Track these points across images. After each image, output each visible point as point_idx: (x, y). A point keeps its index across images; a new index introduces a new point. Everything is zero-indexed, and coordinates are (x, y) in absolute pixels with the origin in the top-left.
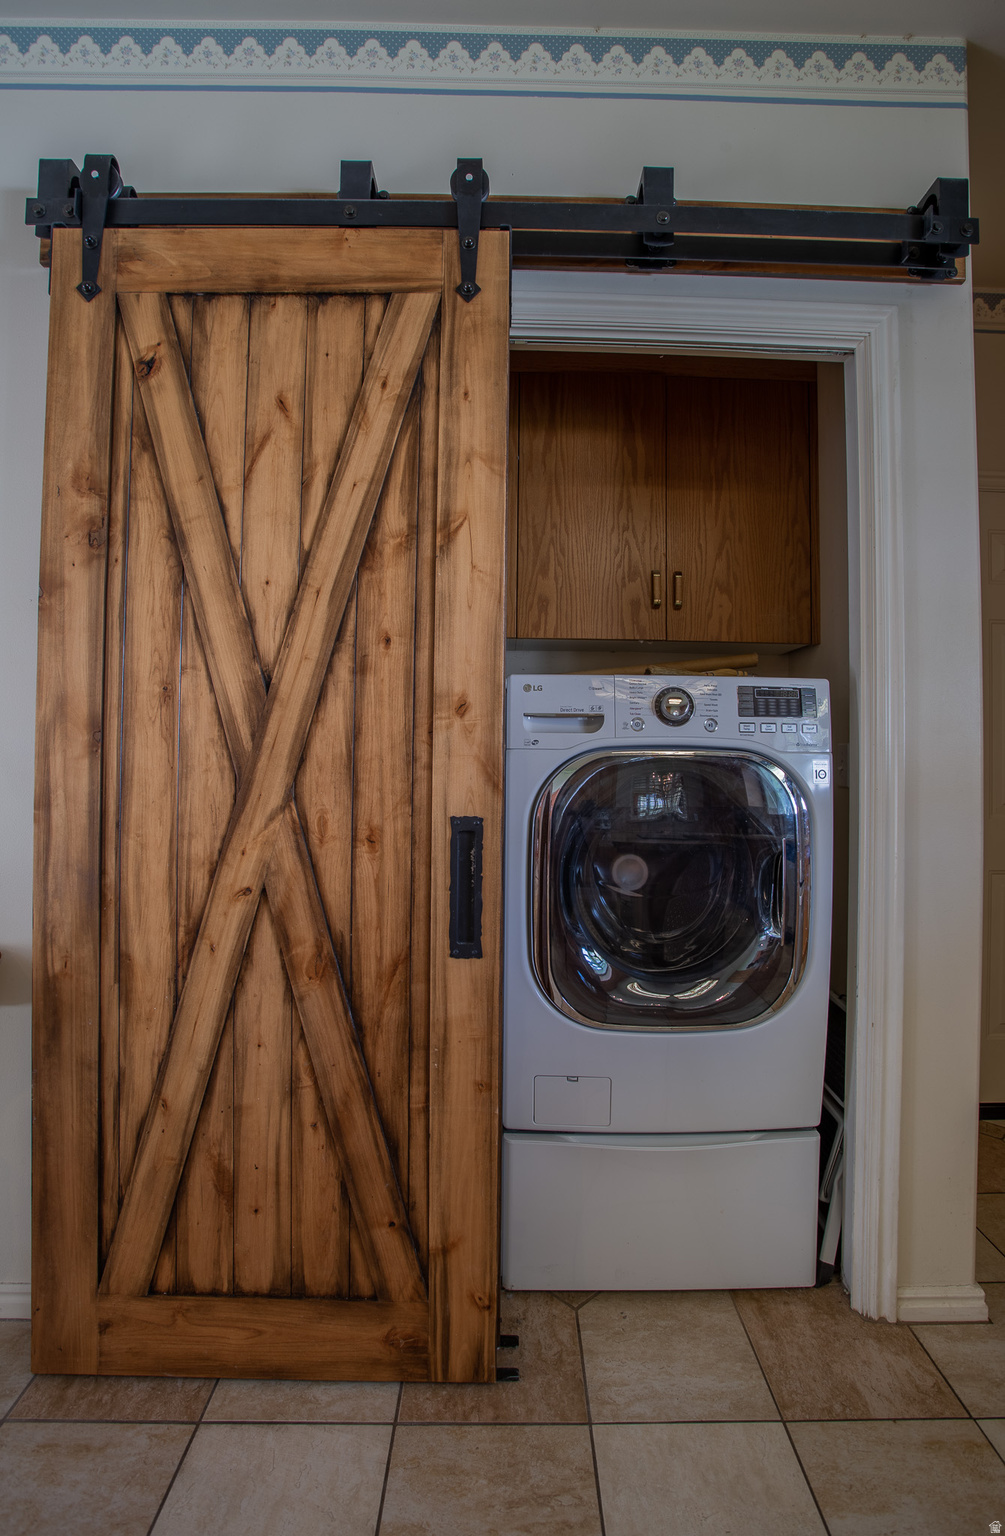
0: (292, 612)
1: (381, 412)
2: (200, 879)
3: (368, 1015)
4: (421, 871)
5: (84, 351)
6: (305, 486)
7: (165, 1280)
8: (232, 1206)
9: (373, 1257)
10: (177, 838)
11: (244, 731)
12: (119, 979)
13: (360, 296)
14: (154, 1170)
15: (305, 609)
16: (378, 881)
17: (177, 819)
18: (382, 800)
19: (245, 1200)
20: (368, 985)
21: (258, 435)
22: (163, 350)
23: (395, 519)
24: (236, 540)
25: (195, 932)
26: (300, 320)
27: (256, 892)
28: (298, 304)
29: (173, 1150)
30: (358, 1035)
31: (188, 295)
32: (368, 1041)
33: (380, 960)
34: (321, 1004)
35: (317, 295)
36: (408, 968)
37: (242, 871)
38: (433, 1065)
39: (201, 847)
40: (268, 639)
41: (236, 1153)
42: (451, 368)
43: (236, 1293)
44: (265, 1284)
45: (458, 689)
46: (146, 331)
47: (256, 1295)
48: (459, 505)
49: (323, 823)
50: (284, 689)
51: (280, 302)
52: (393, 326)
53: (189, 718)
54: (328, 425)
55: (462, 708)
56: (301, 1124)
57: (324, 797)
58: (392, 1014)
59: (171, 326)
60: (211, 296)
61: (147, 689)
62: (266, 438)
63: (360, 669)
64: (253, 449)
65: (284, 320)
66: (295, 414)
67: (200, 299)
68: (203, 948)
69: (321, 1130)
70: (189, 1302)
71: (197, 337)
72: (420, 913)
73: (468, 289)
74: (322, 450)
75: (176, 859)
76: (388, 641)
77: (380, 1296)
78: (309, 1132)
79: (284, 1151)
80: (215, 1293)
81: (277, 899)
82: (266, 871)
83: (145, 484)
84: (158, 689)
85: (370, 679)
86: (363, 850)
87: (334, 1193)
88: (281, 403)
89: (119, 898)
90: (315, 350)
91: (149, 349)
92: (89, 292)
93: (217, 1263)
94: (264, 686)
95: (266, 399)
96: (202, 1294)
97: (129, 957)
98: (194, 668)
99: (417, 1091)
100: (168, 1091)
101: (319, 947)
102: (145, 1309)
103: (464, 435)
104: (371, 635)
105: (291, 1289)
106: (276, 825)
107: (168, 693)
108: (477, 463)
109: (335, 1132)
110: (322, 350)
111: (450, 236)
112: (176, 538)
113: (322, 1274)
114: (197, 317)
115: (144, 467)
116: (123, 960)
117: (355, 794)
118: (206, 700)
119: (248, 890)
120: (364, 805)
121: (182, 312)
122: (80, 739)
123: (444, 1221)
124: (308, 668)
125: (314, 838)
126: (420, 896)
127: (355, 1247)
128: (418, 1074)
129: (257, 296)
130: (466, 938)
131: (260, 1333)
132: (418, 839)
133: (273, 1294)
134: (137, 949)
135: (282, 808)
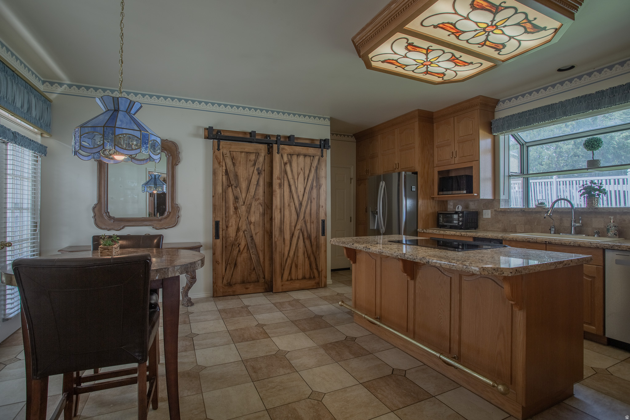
0: (303, 195)
1: (313, 170)
2: (293, 228)
3: (312, 244)
4: (318, 226)
5: (278, 161)
6: (304, 180)
7: (289, 279)
8: (297, 269)
9: (313, 273)
10: (290, 223)
11: (298, 210)
12: (283, 241)
13: (311, 156)
14: (288, 265)
15: (305, 195)
16: (314, 227)
17: (290, 221)
18: (314, 218)
19: (299, 268)
20: (313, 240)
21: (299, 173)
22: (288, 161)
23: (315, 184)
24: (297, 186)
25: (293, 235)
26: (303, 158)
27: (300, 229)
28: (303, 156)
29: (290, 262)
30: (312, 246)
31: (290, 154)
32: (313, 247)
33: (314, 237)
34: (307, 242)
35: (305, 156)
36: (317, 238)
37: (298, 227)
38: (320, 249)
39: (293, 224)
40: (301, 199)
41: (298, 262)
42: (321, 166)
43: (298, 279)
44: (301, 278)
45: (322, 205)
46: (285, 159)
47: (300, 279)
48: (322, 183)
49: (307, 221)
50: (303, 204)
51: (301, 156)
52: (314, 160)
53: (292, 208)
54: (307, 172)
55: (322, 207)
56: (305, 258)
57: (307, 218)
58: (315, 243)
59: (288, 158)
60: (293, 155)
61: (286, 204)
62: (300, 173)
63: (311, 202)
64: (298, 175)
65: (301, 158)
66: (303, 171)
67: (291, 155)
68: (294, 237)
69: (307, 258)
70: (292, 281)
71: (291, 160)
72: (318, 231)
73: (322, 156)
74: (306, 175)
75: (290, 226)
76: (314, 199)
77: (314, 277)
78: (306, 259)
79: (303, 261)
80: (295, 280)
81: (302, 230)
82: (301, 226)
83: (286, 179)
84: (288, 205)
85: (312, 204)
86: (312, 224)
87: (309, 265)
88: (301, 169)
89: (283, 231)
90: (305, 163)
91: (286, 161)
92: (278, 153)
93: (295, 276)
94: (301, 204)
95: (300, 169)
96: (294, 280)
97: (285, 238)
98: (292, 202)
99: (318, 252)
100: (290, 255)
101: (307, 235)
102: (287, 283)
103: (322, 174)
104: (312, 198)
105: (304, 278)
106: (302, 221)
107: (289, 205)
108: (324, 178)
109: (309, 258)
110: (306, 162)
111: (320, 149)
112: (290, 186)
113: (307, 276)
114: (291, 157)
115: (285, 176)
116: (284, 239)
117: (311, 217)
118: (294, 206)
119: (299, 229)
120: (312, 218)
121: (289, 156)
122: (279, 211)
123: (321, 267)
124: (306, 202)
125: (306, 223)
126: (318, 229)
127: (311, 272)
128: (318, 250)
129: (298, 155)
130: (324, 233)
131: (301, 284)
132: (318, 222)
133: (302, 279)
134: (286, 238)
135: (303, 219)
